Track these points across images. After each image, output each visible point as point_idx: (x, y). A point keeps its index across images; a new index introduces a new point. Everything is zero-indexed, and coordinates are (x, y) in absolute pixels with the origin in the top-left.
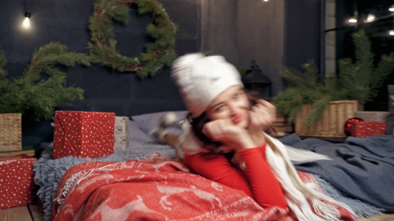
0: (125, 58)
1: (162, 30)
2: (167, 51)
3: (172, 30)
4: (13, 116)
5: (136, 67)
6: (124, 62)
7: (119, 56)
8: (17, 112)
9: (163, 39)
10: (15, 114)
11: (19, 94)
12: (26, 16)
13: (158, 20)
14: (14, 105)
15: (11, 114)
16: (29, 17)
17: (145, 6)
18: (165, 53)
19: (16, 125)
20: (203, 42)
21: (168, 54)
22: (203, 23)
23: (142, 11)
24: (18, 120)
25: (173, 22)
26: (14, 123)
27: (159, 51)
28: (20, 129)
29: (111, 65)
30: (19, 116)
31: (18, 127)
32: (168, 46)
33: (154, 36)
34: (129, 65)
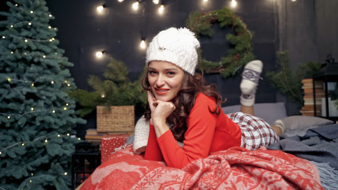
0: (210, 62)
1: (238, 38)
2: (245, 54)
3: (249, 36)
4: (129, 107)
5: (220, 69)
6: (209, 66)
7: (205, 61)
8: (131, 105)
9: (239, 45)
10: (130, 106)
11: (130, 92)
12: (142, 40)
13: (237, 30)
14: (128, 100)
15: (127, 106)
16: (144, 40)
17: (224, 21)
18: (244, 56)
19: (130, 114)
20: (281, 43)
21: (245, 57)
22: (281, 27)
23: (222, 25)
24: (132, 110)
25: (249, 30)
26: (129, 112)
27: (238, 55)
28: (133, 116)
29: (199, 68)
30: (132, 108)
31: (132, 115)
32: (245, 50)
33: (233, 43)
34: (213, 68)
